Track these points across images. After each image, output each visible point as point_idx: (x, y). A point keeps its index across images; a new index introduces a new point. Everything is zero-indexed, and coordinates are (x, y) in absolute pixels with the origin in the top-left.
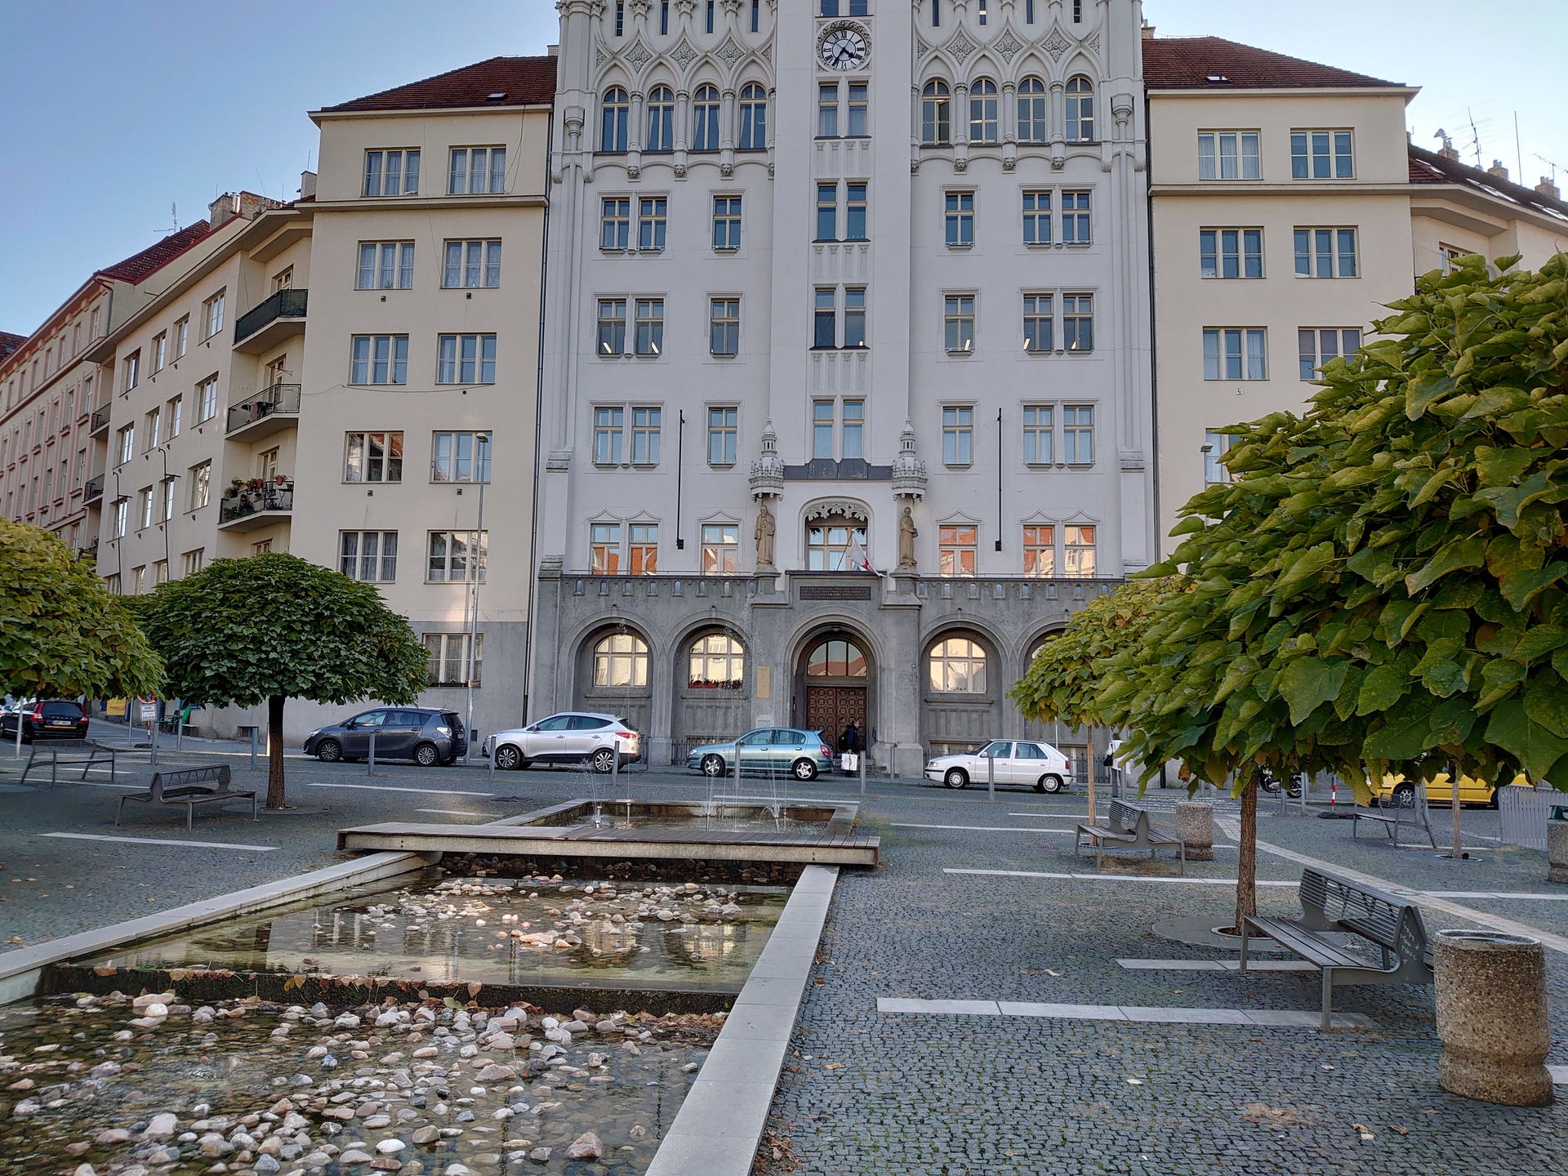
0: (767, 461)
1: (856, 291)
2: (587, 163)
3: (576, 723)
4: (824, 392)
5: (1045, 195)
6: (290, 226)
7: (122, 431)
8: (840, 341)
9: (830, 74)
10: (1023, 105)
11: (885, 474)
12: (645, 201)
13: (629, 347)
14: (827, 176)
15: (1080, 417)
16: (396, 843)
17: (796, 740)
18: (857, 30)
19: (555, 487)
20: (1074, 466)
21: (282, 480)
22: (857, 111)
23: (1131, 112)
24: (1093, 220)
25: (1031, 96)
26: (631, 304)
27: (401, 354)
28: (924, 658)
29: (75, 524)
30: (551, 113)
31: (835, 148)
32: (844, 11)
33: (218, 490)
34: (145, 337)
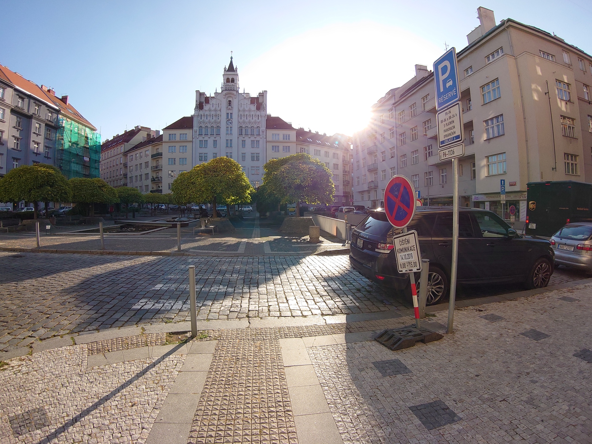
1: (231, 153)
2: (197, 136)
5: (254, 141)
6: (159, 144)
7: (130, 167)
9: (228, 126)
10: (251, 130)
12: (205, 141)
13: (203, 160)
14: (227, 139)
18: (231, 120)
20: (257, 174)
21: (160, 177)
22: (231, 130)
23: (264, 132)
24: (259, 144)
26: (203, 154)
27: (174, 160)
29: (121, 179)
30: (193, 130)
31: (228, 135)
32: (229, 118)
33: (150, 177)
34: (133, 154)
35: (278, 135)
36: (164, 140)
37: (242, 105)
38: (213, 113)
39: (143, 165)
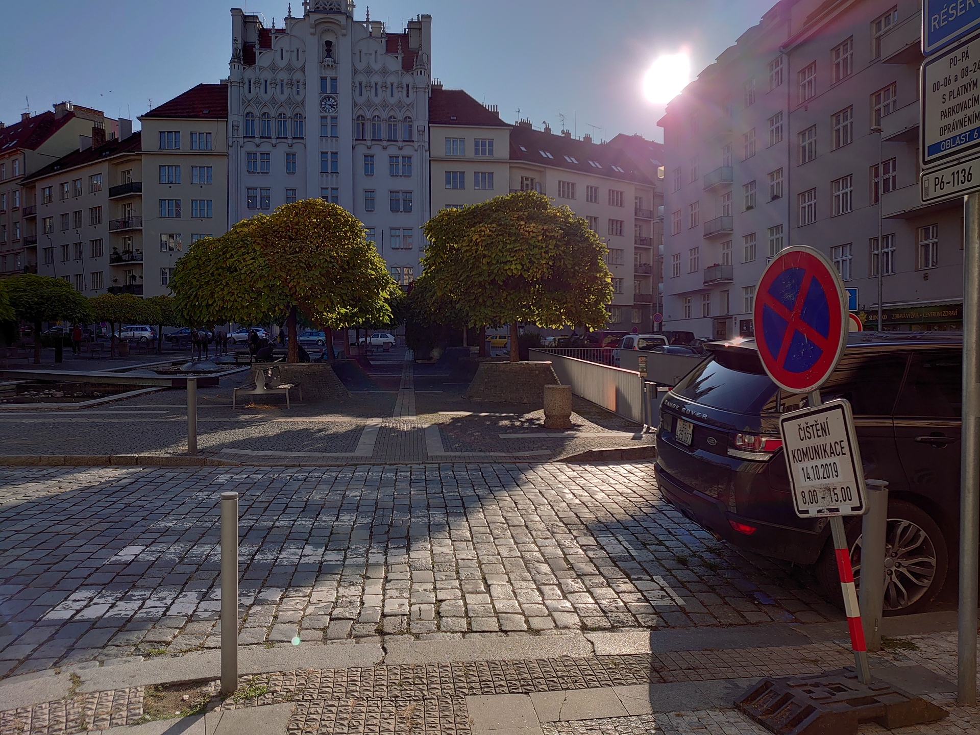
1: (335, 189)
2: (241, 141)
5: (397, 158)
6: (131, 157)
7: (44, 219)
9: (325, 114)
10: (390, 125)
12: (262, 154)
13: (259, 206)
14: (324, 150)
15: (408, 232)
18: (333, 98)
20: (405, 249)
21: (137, 250)
22: (334, 126)
23: (424, 131)
24: (412, 167)
25: (392, 123)
26: (258, 190)
27: (178, 207)
29: (17, 255)
30: (227, 121)
31: (327, 140)
32: (329, 91)
33: (107, 251)
34: (55, 182)
35: (463, 140)
36: (145, 146)
37: (363, 55)
38: (283, 76)
39: (86, 217)
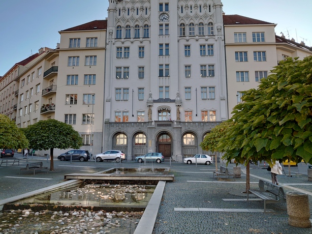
0: (150, 99)
1: (167, 65)
2: (114, 41)
3: (112, 152)
4: (161, 85)
5: (204, 46)
6: (55, 54)
7: (21, 95)
8: (164, 75)
9: (161, 23)
10: (200, 28)
11: (174, 101)
12: (125, 48)
13: (122, 77)
14: (161, 43)
15: (212, 89)
16: (76, 178)
17: (157, 155)
18: (167, 14)
19: (108, 105)
20: (211, 99)
21: (53, 104)
22: (167, 30)
23: (221, 29)
24: (214, 50)
25: (201, 27)
26: (123, 68)
27: (77, 79)
28: (182, 138)
29: (12, 114)
30: (106, 31)
31: (163, 37)
32: (164, 10)
33: (40, 106)
34: (26, 76)
35: (245, 34)
36: (61, 47)
38: (138, 5)
